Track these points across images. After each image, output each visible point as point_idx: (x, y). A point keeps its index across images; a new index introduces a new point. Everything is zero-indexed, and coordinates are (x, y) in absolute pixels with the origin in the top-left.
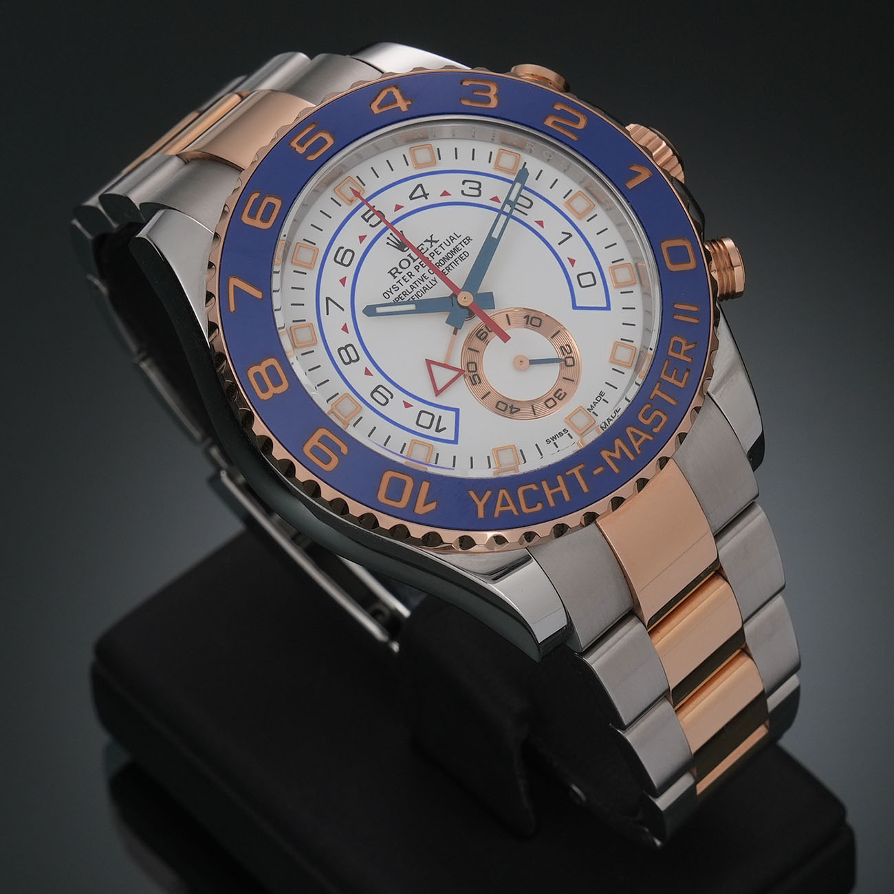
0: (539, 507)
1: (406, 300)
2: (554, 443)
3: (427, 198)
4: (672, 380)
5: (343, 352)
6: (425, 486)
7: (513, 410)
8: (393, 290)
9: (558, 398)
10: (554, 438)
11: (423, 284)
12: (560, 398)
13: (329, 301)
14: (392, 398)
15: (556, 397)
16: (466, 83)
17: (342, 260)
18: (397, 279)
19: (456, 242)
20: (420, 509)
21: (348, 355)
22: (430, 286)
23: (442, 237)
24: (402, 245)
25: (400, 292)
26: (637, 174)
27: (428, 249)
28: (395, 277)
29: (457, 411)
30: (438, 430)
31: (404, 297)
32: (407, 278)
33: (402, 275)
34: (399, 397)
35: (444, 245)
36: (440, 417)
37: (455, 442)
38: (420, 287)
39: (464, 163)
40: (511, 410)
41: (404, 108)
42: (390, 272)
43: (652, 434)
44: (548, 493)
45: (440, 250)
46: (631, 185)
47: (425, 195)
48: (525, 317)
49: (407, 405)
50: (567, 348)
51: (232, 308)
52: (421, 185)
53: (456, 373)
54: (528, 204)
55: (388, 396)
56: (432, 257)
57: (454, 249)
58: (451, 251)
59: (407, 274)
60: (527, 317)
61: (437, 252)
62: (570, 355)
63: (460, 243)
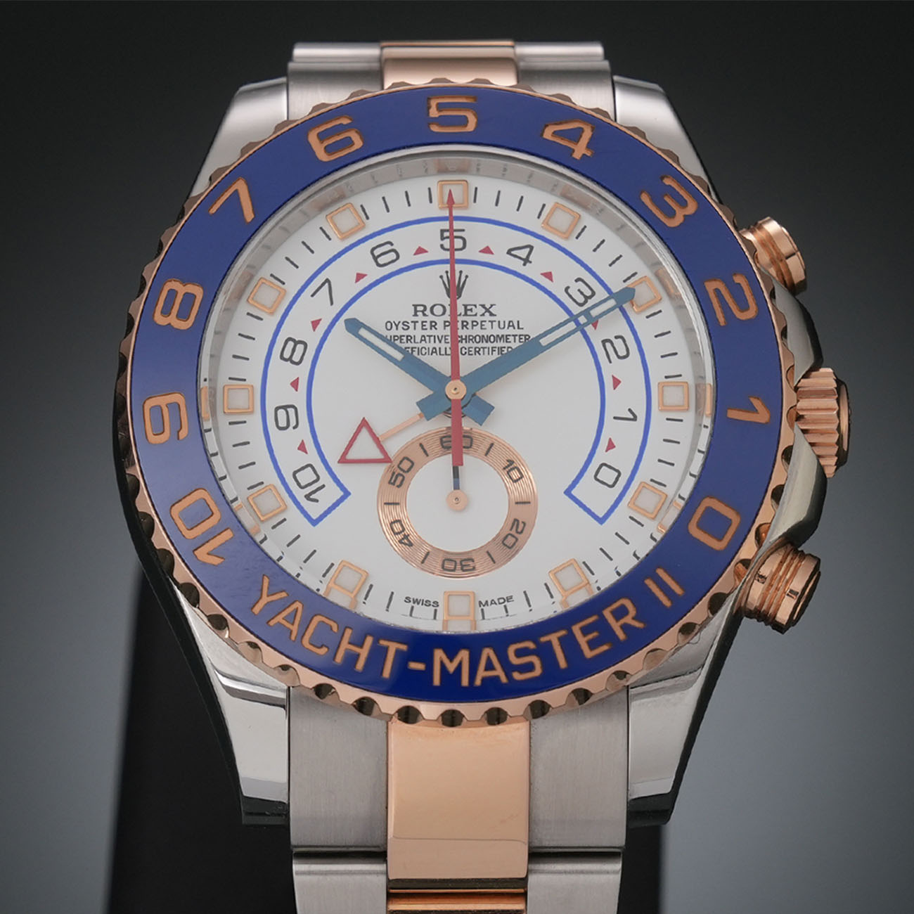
0: (323, 651)
1: (403, 346)
2: (412, 608)
3: (524, 265)
4: (582, 641)
5: (291, 344)
6: (227, 535)
7: (406, 541)
8: (401, 325)
9: (462, 566)
10: (416, 601)
11: (437, 345)
12: (465, 568)
13: (327, 284)
14: (294, 428)
15: (461, 564)
16: (667, 182)
17: (379, 256)
18: (415, 319)
19: (511, 331)
20: (202, 554)
21: (292, 350)
22: (443, 352)
23: (502, 315)
24: (454, 289)
25: (406, 333)
26: (753, 410)
27: (476, 315)
28: (416, 315)
29: (347, 494)
30: (308, 497)
31: (405, 341)
32: (428, 325)
33: (425, 319)
34: (304, 432)
35: (496, 325)
36: (324, 486)
37: (314, 522)
38: (431, 345)
39: (598, 263)
40: (403, 539)
41: (577, 155)
42: (415, 306)
43: (508, 675)
44: (345, 645)
45: (488, 325)
46: (733, 414)
47: (526, 261)
48: (508, 461)
49: (302, 448)
50: (521, 526)
51: (213, 210)
52: (531, 248)
53: (380, 456)
54: (622, 352)
55: (293, 423)
56: (473, 326)
57: (503, 336)
58: (498, 336)
59: (431, 322)
60: (511, 462)
61: (482, 325)
62: (516, 535)
63: (515, 336)
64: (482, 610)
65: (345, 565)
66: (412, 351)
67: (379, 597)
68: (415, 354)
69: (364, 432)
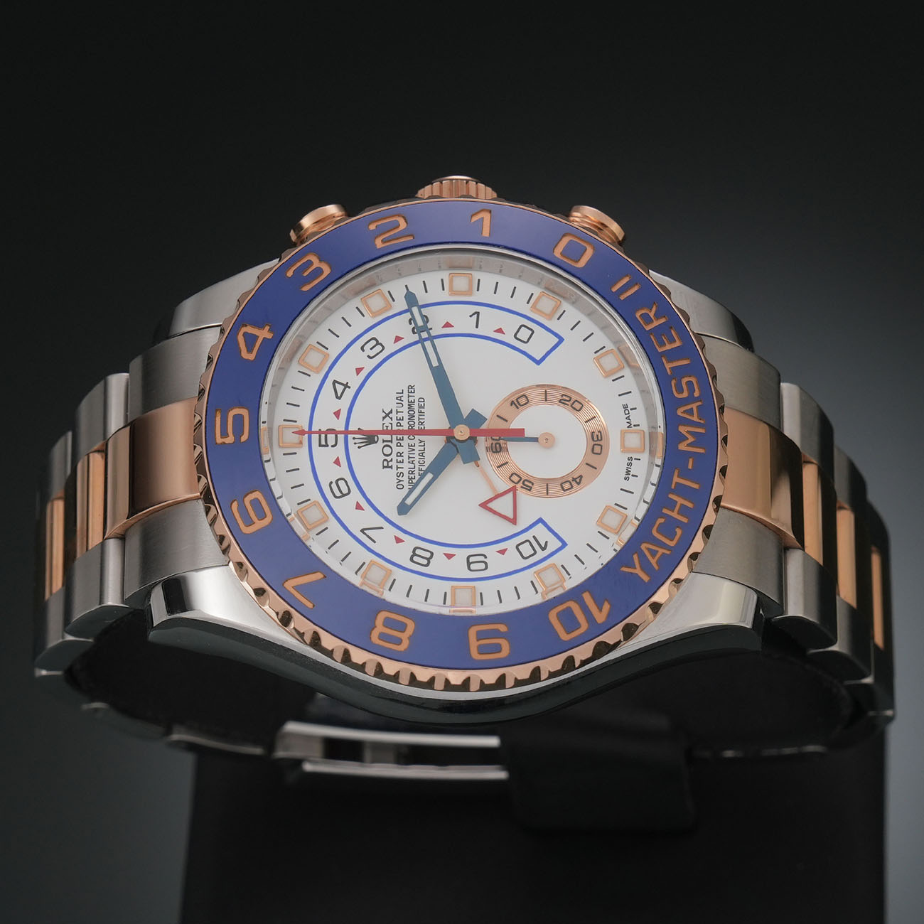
0: (679, 532)
1: (417, 477)
2: (632, 475)
3: (349, 387)
4: (668, 347)
5: (415, 559)
6: (587, 597)
7: (578, 480)
8: (400, 478)
9: (598, 440)
10: (628, 472)
11: (417, 452)
12: (600, 439)
13: (365, 531)
14: (486, 557)
15: (596, 441)
16: (290, 274)
17: (341, 492)
18: (394, 467)
19: (405, 399)
20: (600, 617)
21: (421, 558)
22: (422, 448)
23: (391, 404)
24: (370, 438)
25: (406, 475)
27: (391, 424)
28: (391, 467)
29: (540, 521)
30: (543, 549)
31: (413, 476)
32: (400, 459)
33: (394, 460)
34: (490, 551)
35: (399, 410)
36: (534, 537)
37: (564, 544)
38: (417, 457)
39: (347, 335)
40: (576, 482)
41: (269, 336)
42: (384, 467)
43: (697, 400)
44: (675, 515)
45: (400, 415)
46: (485, 231)
47: (346, 386)
48: (512, 405)
49: (503, 552)
50: (564, 397)
51: (310, 605)
52: (335, 382)
53: (511, 495)
55: (482, 558)
56: (400, 426)
57: (409, 405)
58: (409, 408)
59: (397, 456)
60: (512, 403)
61: (400, 420)
62: (572, 401)
63: (409, 396)
64: (634, 426)
65: (600, 522)
66: (421, 470)
67: (624, 499)
68: (424, 468)
69: (491, 505)
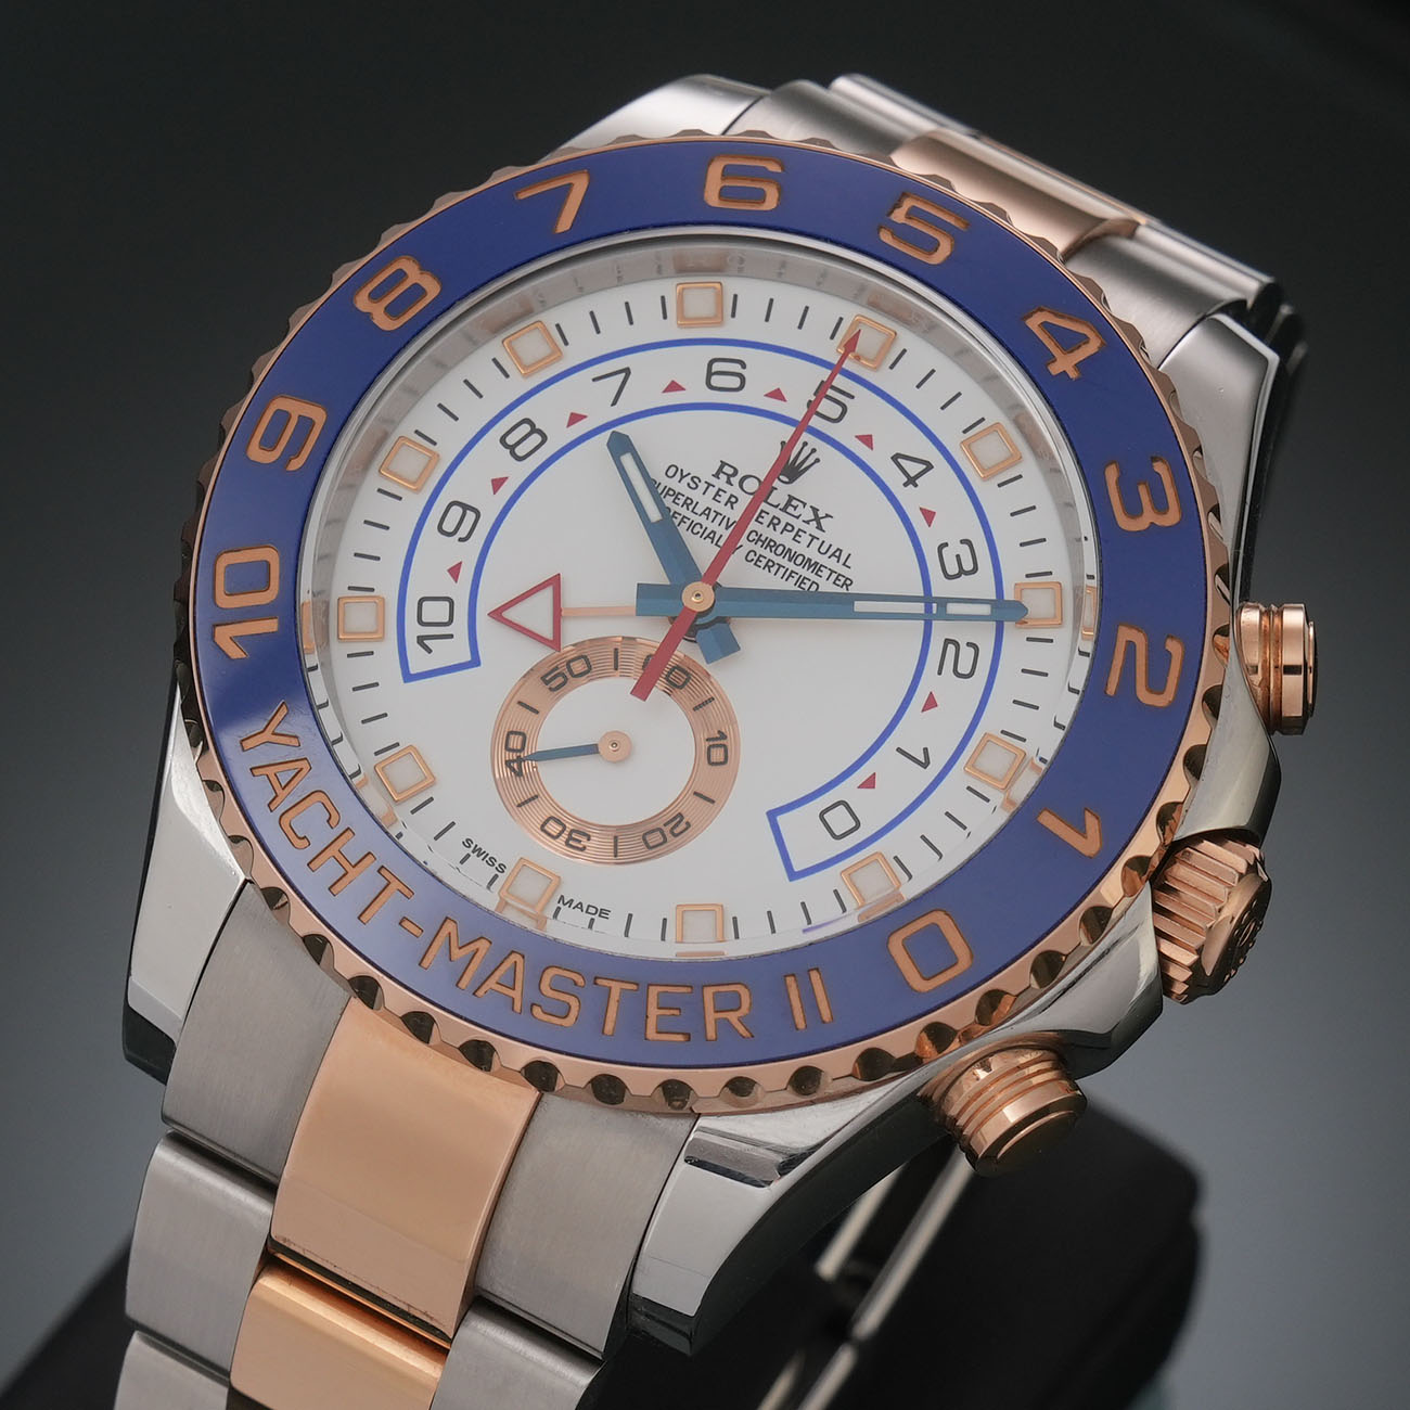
1: (674, 508)
2: (468, 855)
3: (905, 485)
4: (653, 1012)
5: (526, 428)
6: (271, 626)
7: (515, 766)
8: (688, 479)
9: (570, 838)
10: (478, 851)
11: (720, 530)
12: (571, 842)
13: (624, 374)
14: (461, 540)
15: (570, 835)
16: (1159, 468)
17: (719, 373)
18: (713, 480)
19: (832, 563)
20: (224, 635)
21: (523, 437)
22: (715, 539)
23: (832, 534)
25: (688, 493)
26: (1081, 830)
27: (797, 517)
28: (716, 476)
29: (475, 661)
30: (421, 640)
31: (681, 502)
32: (724, 498)
33: (726, 487)
34: (468, 554)
35: (816, 543)
36: (451, 636)
37: (408, 677)
38: (711, 526)
39: (1008, 533)
40: (513, 761)
41: (1055, 369)
42: (723, 464)
45: (805, 539)
46: (1048, 820)
47: (911, 481)
48: (719, 732)
49: (455, 572)
50: (682, 826)
51: (523, 196)
52: (929, 466)
53: (549, 635)
54: (964, 668)
55: (463, 532)
56: (785, 529)
57: (816, 563)
58: (809, 560)
59: (732, 496)
60: (723, 736)
61: (797, 534)
62: (669, 836)
63: (832, 571)
64: (559, 908)
65: (412, 751)
66: (682, 521)
67: (433, 818)
68: (682, 529)
69: (548, 593)
